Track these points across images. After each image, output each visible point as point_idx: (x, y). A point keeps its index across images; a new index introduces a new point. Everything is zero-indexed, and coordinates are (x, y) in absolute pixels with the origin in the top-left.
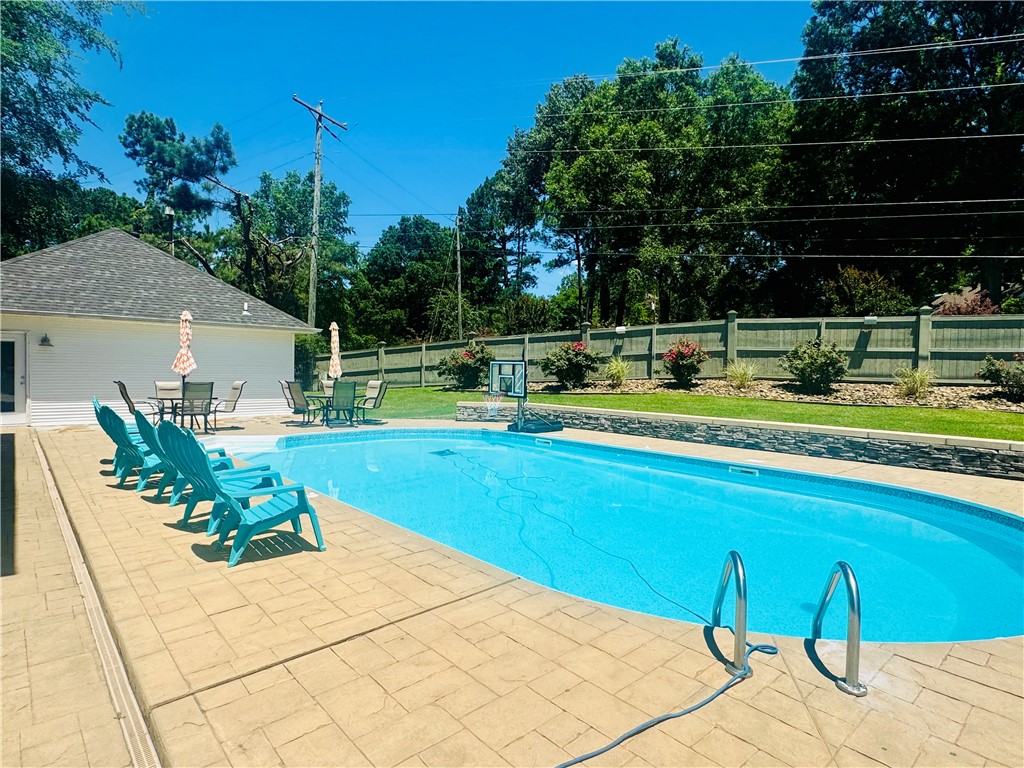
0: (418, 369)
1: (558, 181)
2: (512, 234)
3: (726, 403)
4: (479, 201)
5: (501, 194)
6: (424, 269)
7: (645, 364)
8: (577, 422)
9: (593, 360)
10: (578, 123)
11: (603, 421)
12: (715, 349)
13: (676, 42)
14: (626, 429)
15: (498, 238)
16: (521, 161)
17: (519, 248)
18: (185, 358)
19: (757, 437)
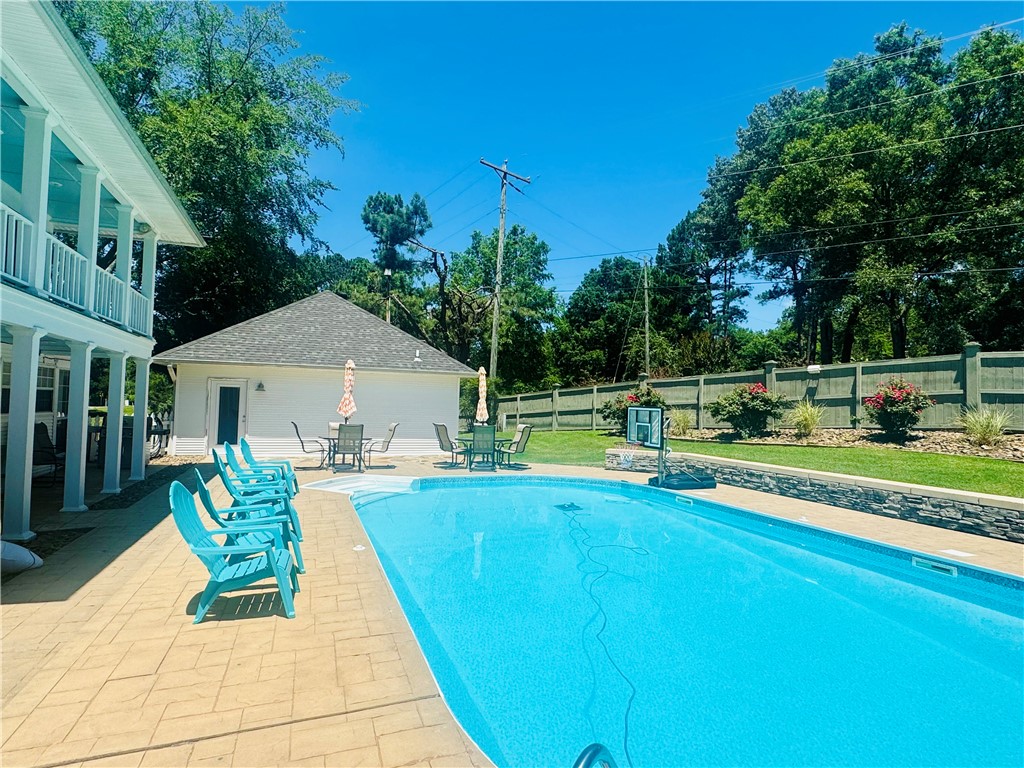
0: (589, 412)
1: (752, 207)
2: (717, 268)
3: (953, 463)
4: (679, 237)
5: (698, 227)
6: (623, 310)
7: (848, 409)
8: (737, 479)
9: (775, 405)
10: (778, 141)
11: (768, 480)
12: (947, 391)
13: (902, 28)
14: (795, 492)
15: (700, 272)
16: (721, 190)
17: (725, 281)
18: (347, 402)
19: (977, 516)
